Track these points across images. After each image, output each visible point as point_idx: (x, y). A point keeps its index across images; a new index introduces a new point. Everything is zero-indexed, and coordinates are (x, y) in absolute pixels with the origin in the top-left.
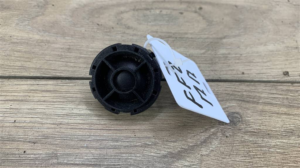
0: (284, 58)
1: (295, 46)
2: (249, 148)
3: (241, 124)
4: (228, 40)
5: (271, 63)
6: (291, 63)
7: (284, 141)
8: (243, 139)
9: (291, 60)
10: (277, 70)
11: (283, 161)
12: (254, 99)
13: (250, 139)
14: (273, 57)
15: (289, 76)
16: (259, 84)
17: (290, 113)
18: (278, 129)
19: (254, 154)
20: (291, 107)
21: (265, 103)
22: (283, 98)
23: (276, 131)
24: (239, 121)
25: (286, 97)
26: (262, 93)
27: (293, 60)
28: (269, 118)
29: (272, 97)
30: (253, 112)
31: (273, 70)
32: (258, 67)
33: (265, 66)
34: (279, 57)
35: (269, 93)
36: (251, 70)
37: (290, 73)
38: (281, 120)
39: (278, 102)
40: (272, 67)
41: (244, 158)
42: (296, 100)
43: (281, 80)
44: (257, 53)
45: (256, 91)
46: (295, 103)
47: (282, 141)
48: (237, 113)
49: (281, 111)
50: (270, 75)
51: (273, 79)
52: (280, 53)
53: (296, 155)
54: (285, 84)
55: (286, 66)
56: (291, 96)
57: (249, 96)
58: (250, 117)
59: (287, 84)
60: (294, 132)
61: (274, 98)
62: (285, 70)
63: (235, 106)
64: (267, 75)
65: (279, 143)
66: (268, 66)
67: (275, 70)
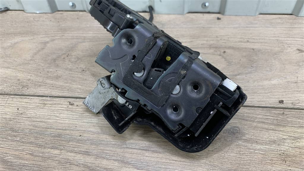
0: (283, 90)
1: (295, 81)
2: (241, 149)
3: (239, 134)
4: (241, 76)
5: (271, 94)
6: (288, 94)
7: (267, 147)
8: (238, 143)
9: (289, 92)
10: (274, 99)
11: (262, 159)
12: (252, 118)
13: (243, 144)
14: (274, 89)
15: (283, 103)
16: (258, 108)
17: (277, 129)
18: (264, 139)
19: (244, 153)
20: (278, 125)
21: (259, 122)
22: (274, 119)
23: (263, 140)
24: (238, 132)
25: (276, 118)
26: (258, 115)
27: (290, 92)
28: (260, 132)
29: (266, 118)
30: (249, 127)
31: (271, 99)
32: (260, 97)
33: (266, 96)
34: (278, 90)
35: (264, 115)
36: (254, 98)
37: (284, 102)
38: (268, 133)
39: (269, 121)
40: (271, 97)
41: (236, 155)
42: (284, 121)
43: (276, 106)
44: (262, 86)
45: (255, 113)
46: (282, 123)
47: (266, 147)
48: (237, 127)
49: (270, 128)
50: (268, 102)
51: (269, 105)
52: (280, 86)
53: (273, 156)
54: (278, 109)
55: (283, 96)
56: (281, 118)
57: (248, 117)
58: (246, 130)
59: (280, 110)
60: (275, 142)
61: (267, 118)
62: (280, 99)
63: (237, 122)
64: (266, 102)
65: (262, 148)
66: (268, 96)
67: (273, 99)
